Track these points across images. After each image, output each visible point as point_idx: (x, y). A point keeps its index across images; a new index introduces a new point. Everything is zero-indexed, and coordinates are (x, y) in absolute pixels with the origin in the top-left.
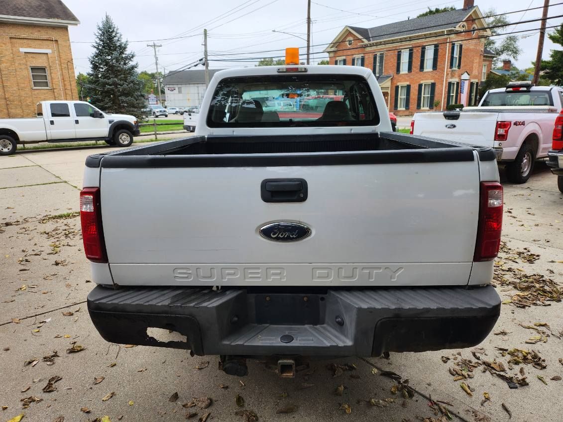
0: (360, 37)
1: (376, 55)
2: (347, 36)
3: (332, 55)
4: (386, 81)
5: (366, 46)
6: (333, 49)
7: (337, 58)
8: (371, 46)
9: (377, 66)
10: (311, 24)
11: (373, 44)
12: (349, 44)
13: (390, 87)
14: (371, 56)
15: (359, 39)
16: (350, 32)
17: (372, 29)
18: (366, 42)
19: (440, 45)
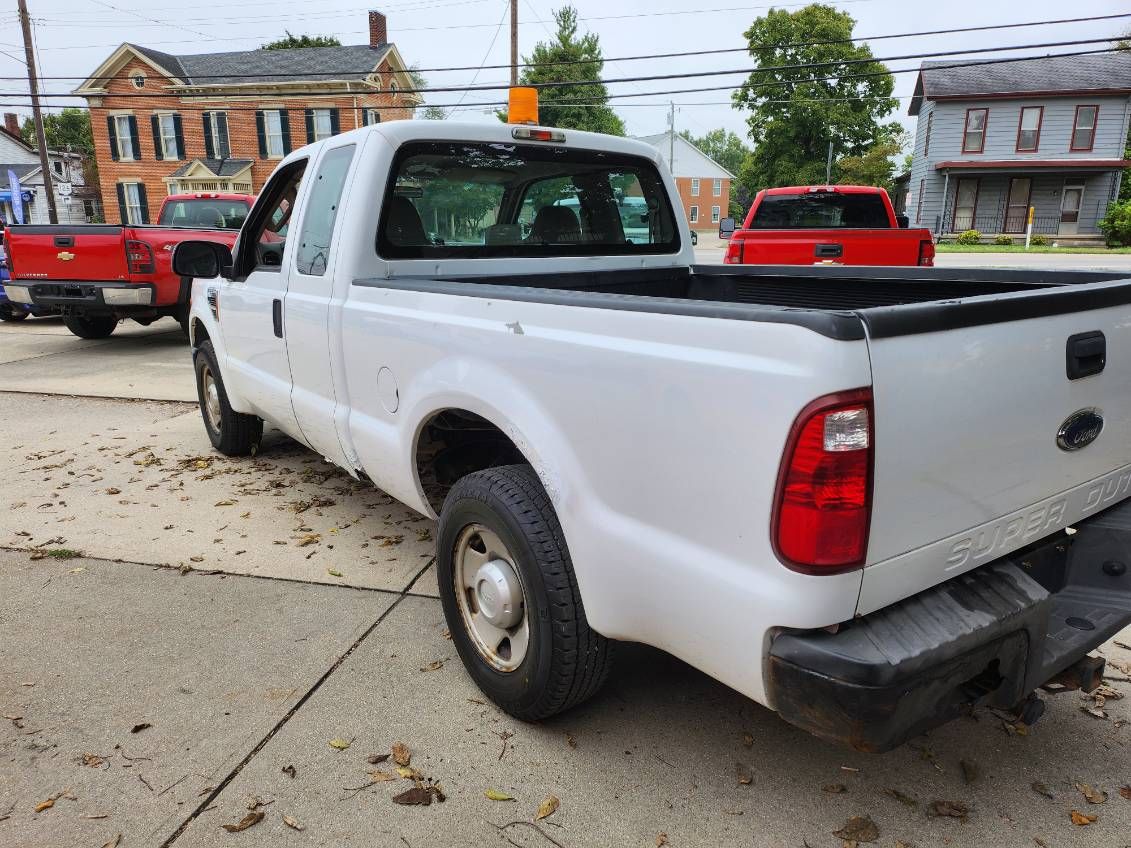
0: (166, 73)
1: (208, 114)
2: (129, 66)
3: (96, 103)
4: (241, 172)
5: (180, 94)
6: (98, 90)
7: (112, 113)
8: (193, 94)
9: (214, 139)
10: (32, 27)
11: (198, 91)
12: (138, 84)
13: (251, 183)
14: (197, 116)
15: (162, 78)
16: (136, 58)
17: (185, 58)
18: (179, 84)
19: (340, 112)
